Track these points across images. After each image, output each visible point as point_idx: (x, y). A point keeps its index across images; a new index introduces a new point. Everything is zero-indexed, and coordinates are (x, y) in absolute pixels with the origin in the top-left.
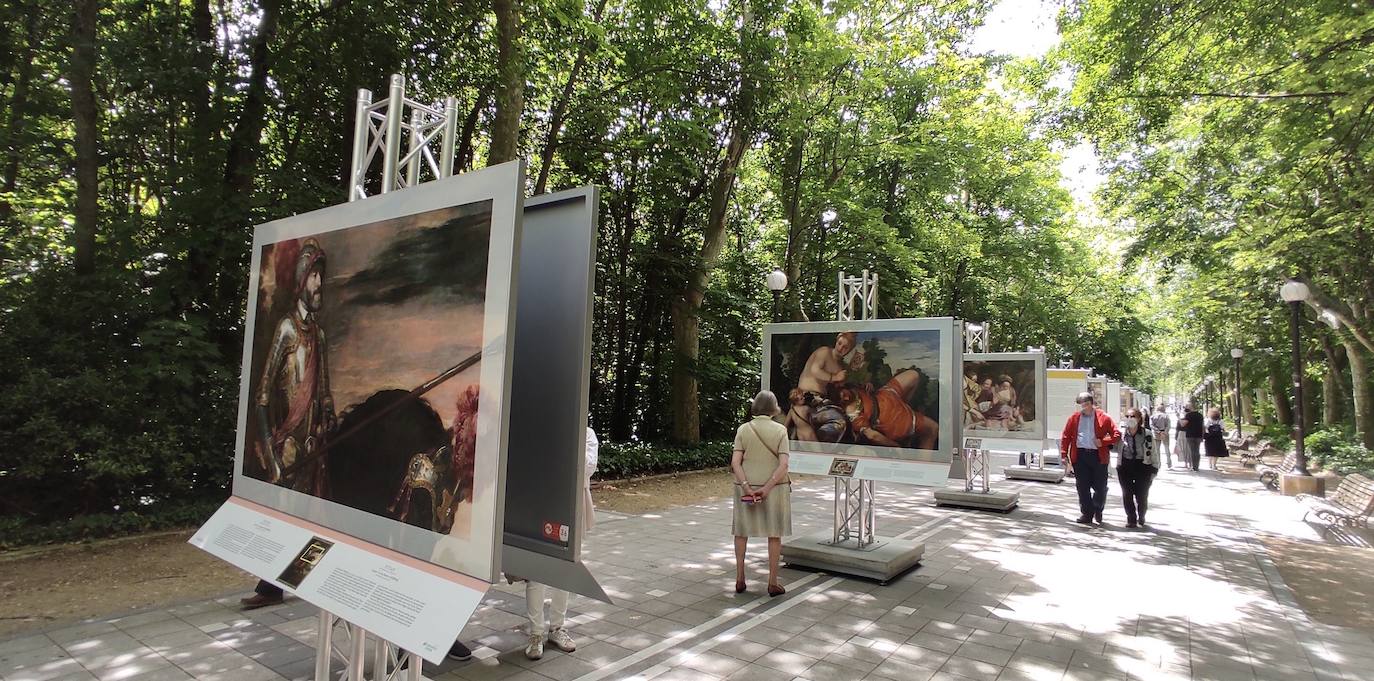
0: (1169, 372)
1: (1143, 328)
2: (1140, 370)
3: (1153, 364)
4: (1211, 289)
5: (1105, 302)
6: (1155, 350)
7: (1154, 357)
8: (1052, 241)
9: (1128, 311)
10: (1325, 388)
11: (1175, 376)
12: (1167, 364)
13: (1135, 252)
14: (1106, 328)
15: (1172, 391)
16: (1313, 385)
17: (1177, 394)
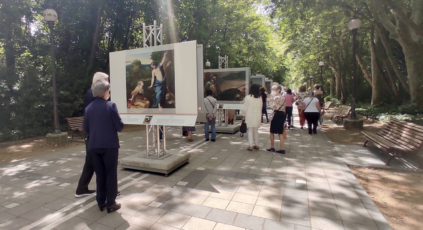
0: (293, 82)
1: (286, 69)
2: (285, 82)
3: (289, 80)
4: (305, 60)
5: (277, 62)
6: (290, 75)
7: (289, 77)
8: (264, 46)
9: (283, 64)
10: (331, 85)
11: (295, 83)
12: (293, 80)
13: (287, 51)
14: (277, 70)
15: (294, 88)
16: (329, 84)
17: (295, 89)
